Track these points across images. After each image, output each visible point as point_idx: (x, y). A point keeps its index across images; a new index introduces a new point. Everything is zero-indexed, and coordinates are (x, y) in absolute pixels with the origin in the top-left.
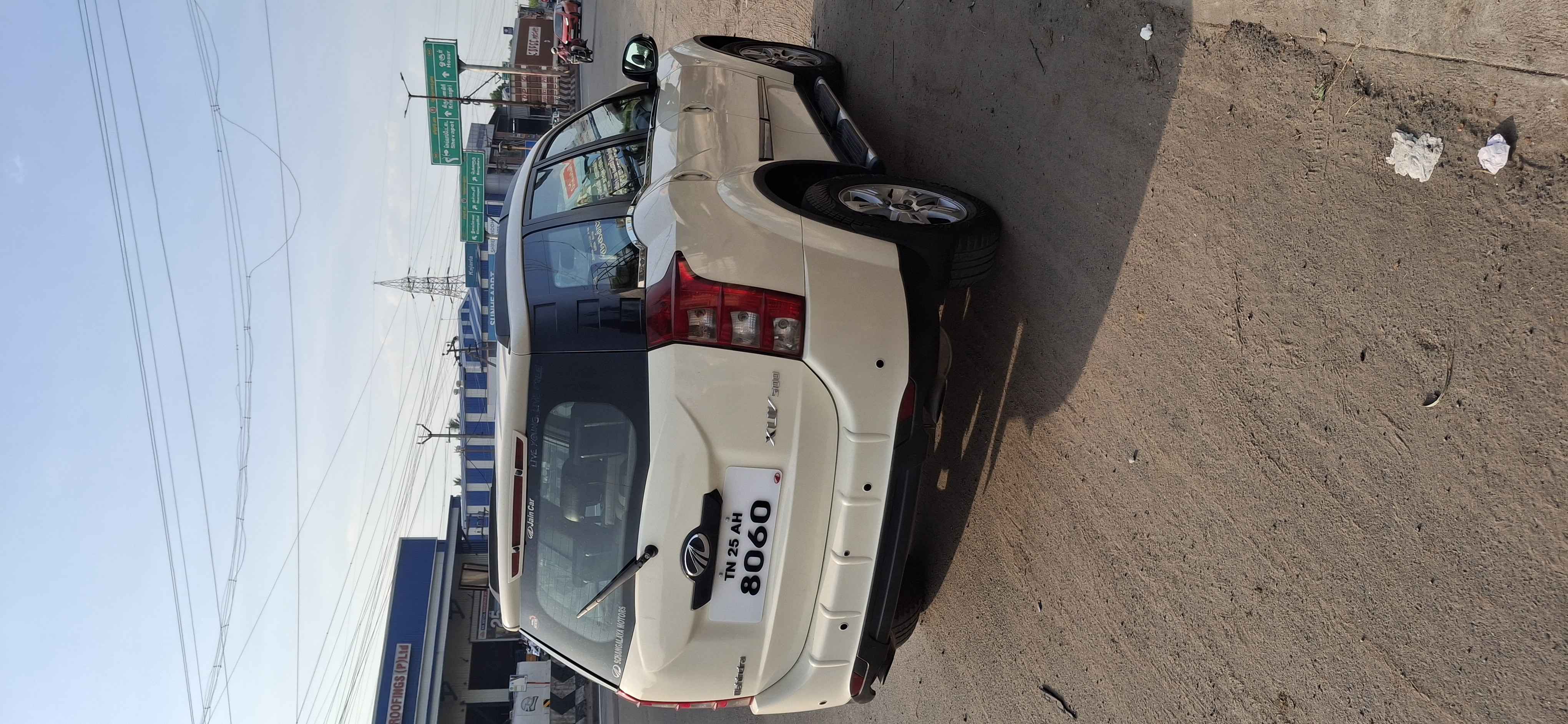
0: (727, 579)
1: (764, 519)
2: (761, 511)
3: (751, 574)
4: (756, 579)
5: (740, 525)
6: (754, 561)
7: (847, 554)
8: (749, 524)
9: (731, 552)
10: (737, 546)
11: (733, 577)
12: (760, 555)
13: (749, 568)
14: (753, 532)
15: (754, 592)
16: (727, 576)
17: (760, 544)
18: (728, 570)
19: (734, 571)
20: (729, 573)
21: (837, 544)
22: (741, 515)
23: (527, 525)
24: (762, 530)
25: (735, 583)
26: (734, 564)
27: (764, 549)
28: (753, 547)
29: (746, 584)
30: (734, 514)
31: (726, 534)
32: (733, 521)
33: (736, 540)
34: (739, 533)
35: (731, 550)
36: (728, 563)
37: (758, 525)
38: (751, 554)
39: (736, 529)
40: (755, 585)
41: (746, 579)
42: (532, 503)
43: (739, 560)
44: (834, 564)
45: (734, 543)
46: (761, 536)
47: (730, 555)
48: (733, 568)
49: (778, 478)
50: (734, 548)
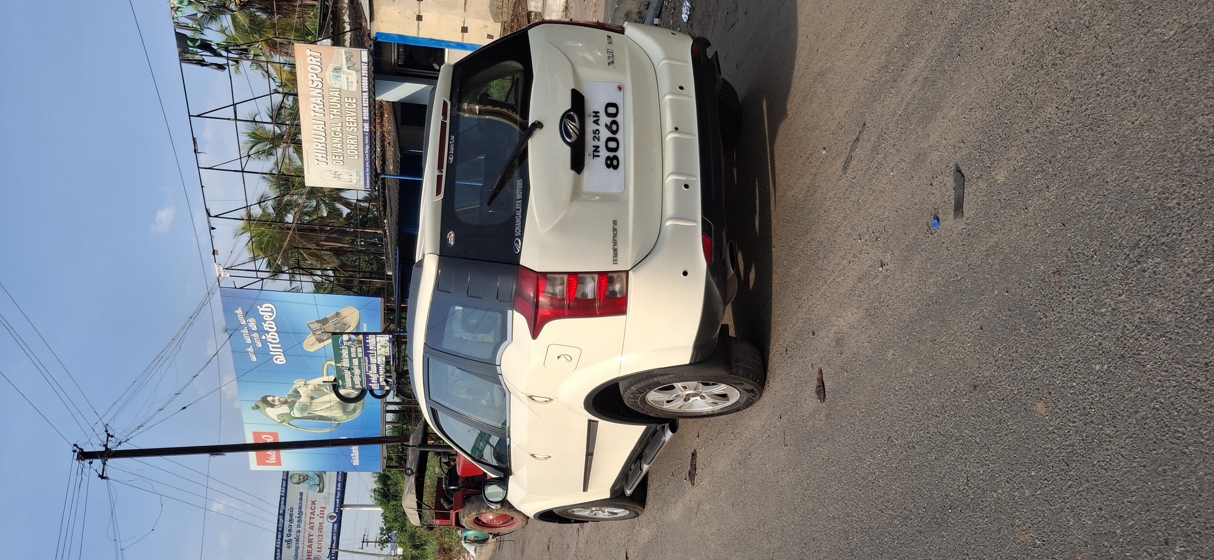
0: (595, 158)
1: (615, 115)
2: (612, 110)
3: (611, 154)
4: (616, 158)
5: (599, 119)
6: (612, 145)
7: (676, 129)
8: (605, 120)
9: (595, 139)
10: (598, 134)
11: (598, 156)
12: (616, 140)
13: (609, 149)
14: (609, 124)
15: (616, 167)
16: (594, 156)
17: (614, 132)
18: (595, 151)
19: (599, 152)
20: (596, 154)
21: (668, 125)
22: (598, 112)
23: (449, 154)
24: (614, 122)
25: (601, 161)
26: (598, 147)
27: (617, 136)
28: (611, 135)
29: (609, 162)
30: (594, 112)
31: (590, 126)
32: (594, 116)
33: (597, 130)
34: (599, 125)
35: (594, 137)
36: (594, 146)
37: (611, 119)
38: (609, 139)
39: (596, 122)
40: (615, 162)
41: (608, 158)
42: (453, 137)
43: (602, 144)
44: (670, 137)
45: (596, 132)
46: (614, 127)
47: (594, 140)
48: (598, 150)
49: (620, 88)
50: (597, 136)
